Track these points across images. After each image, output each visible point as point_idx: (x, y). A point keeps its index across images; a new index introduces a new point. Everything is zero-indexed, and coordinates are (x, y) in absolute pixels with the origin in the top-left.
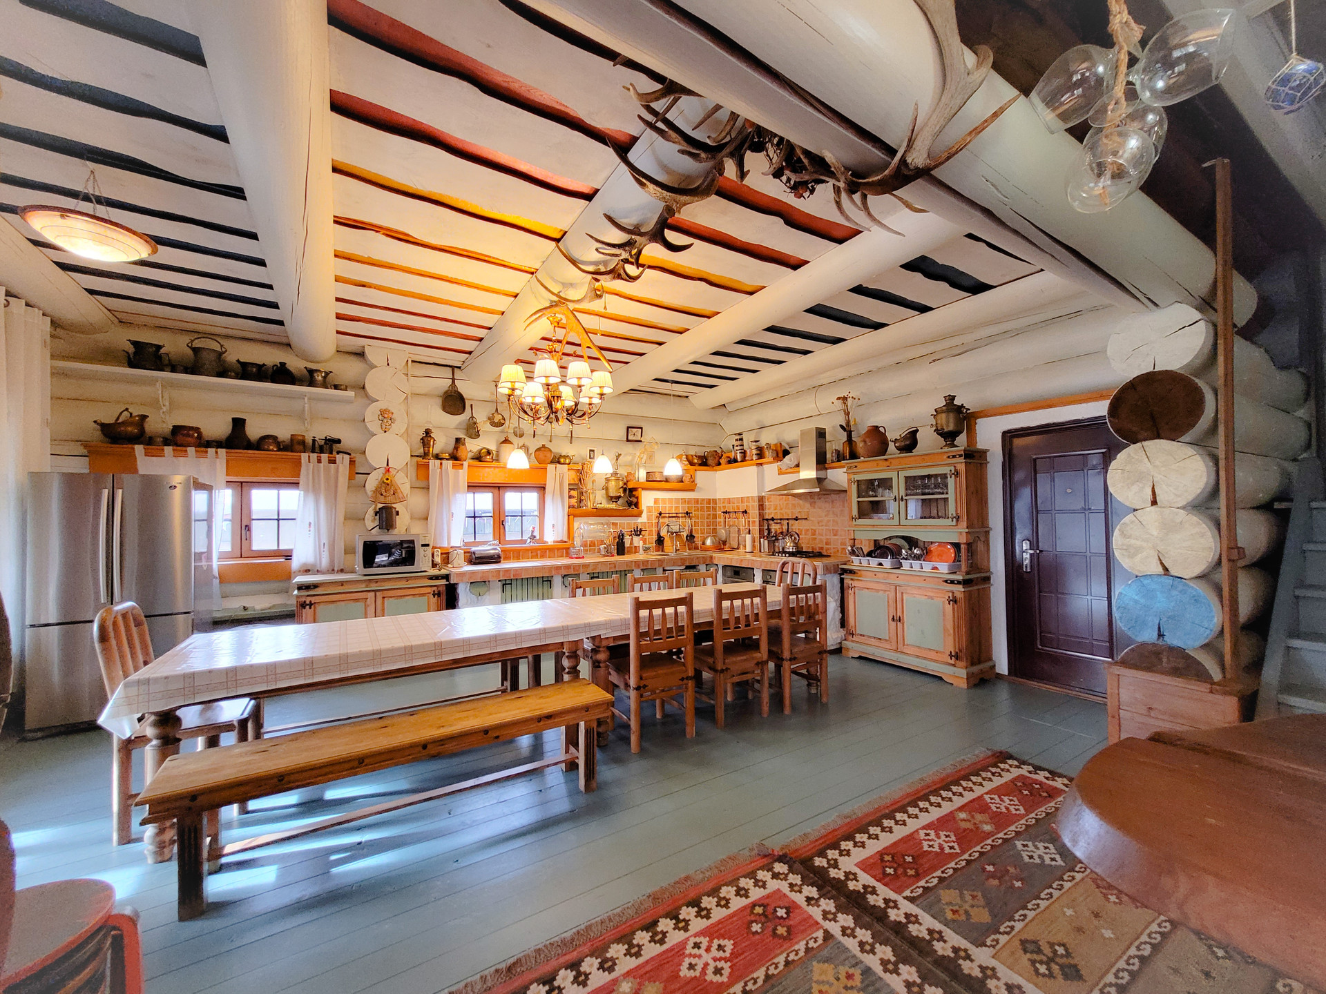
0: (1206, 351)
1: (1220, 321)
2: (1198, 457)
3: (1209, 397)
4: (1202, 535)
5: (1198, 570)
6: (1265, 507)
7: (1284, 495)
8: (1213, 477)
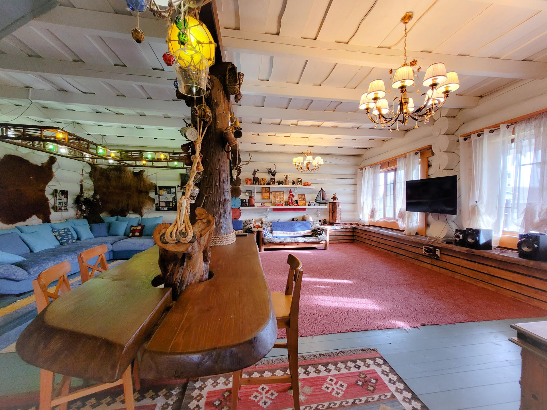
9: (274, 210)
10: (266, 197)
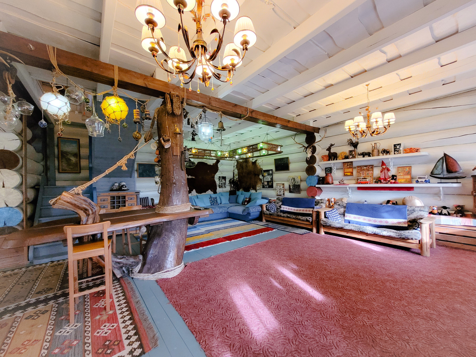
0: (20, 147)
1: (23, 140)
2: (17, 175)
3: (21, 159)
4: (18, 195)
5: (17, 205)
6: (33, 188)
7: (38, 184)
8: (21, 180)
9: (359, 188)
10: (349, 174)
